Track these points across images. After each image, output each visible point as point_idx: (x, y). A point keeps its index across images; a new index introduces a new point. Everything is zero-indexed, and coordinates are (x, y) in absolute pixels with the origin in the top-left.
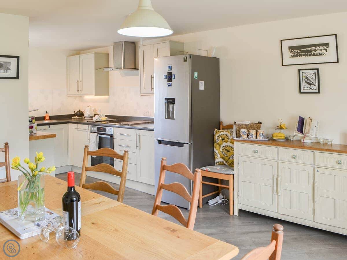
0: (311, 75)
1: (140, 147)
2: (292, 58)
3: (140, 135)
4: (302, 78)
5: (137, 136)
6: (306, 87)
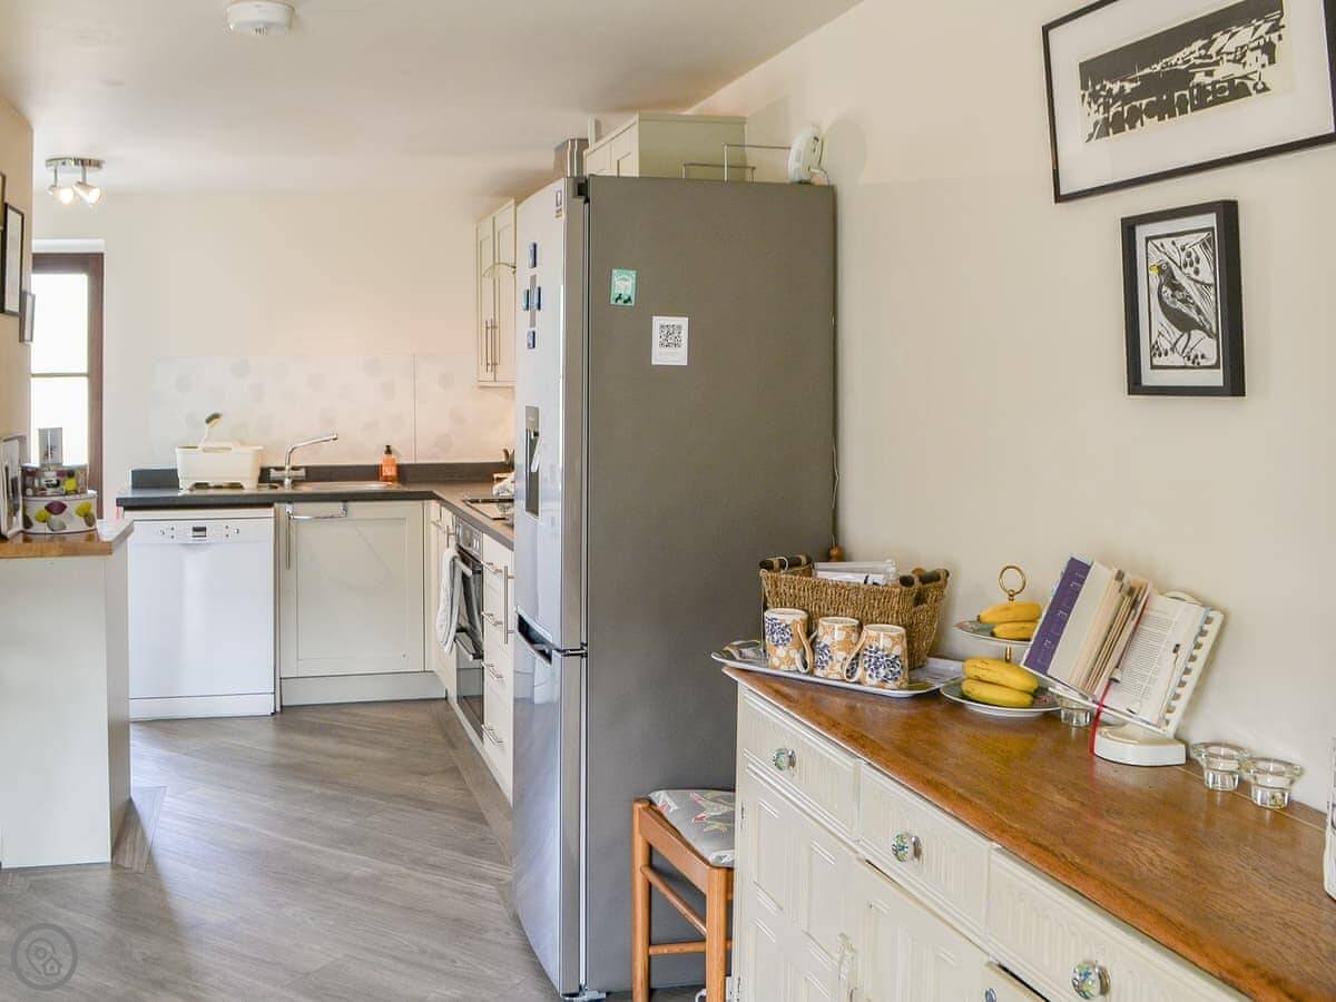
0: (1189, 255)
2: (1099, 140)
4: (1148, 281)
6: (1165, 345)
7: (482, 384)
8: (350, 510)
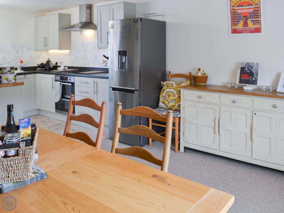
1: (97, 93)
3: (97, 82)
5: (95, 83)
7: (36, 50)
8: (26, 76)
